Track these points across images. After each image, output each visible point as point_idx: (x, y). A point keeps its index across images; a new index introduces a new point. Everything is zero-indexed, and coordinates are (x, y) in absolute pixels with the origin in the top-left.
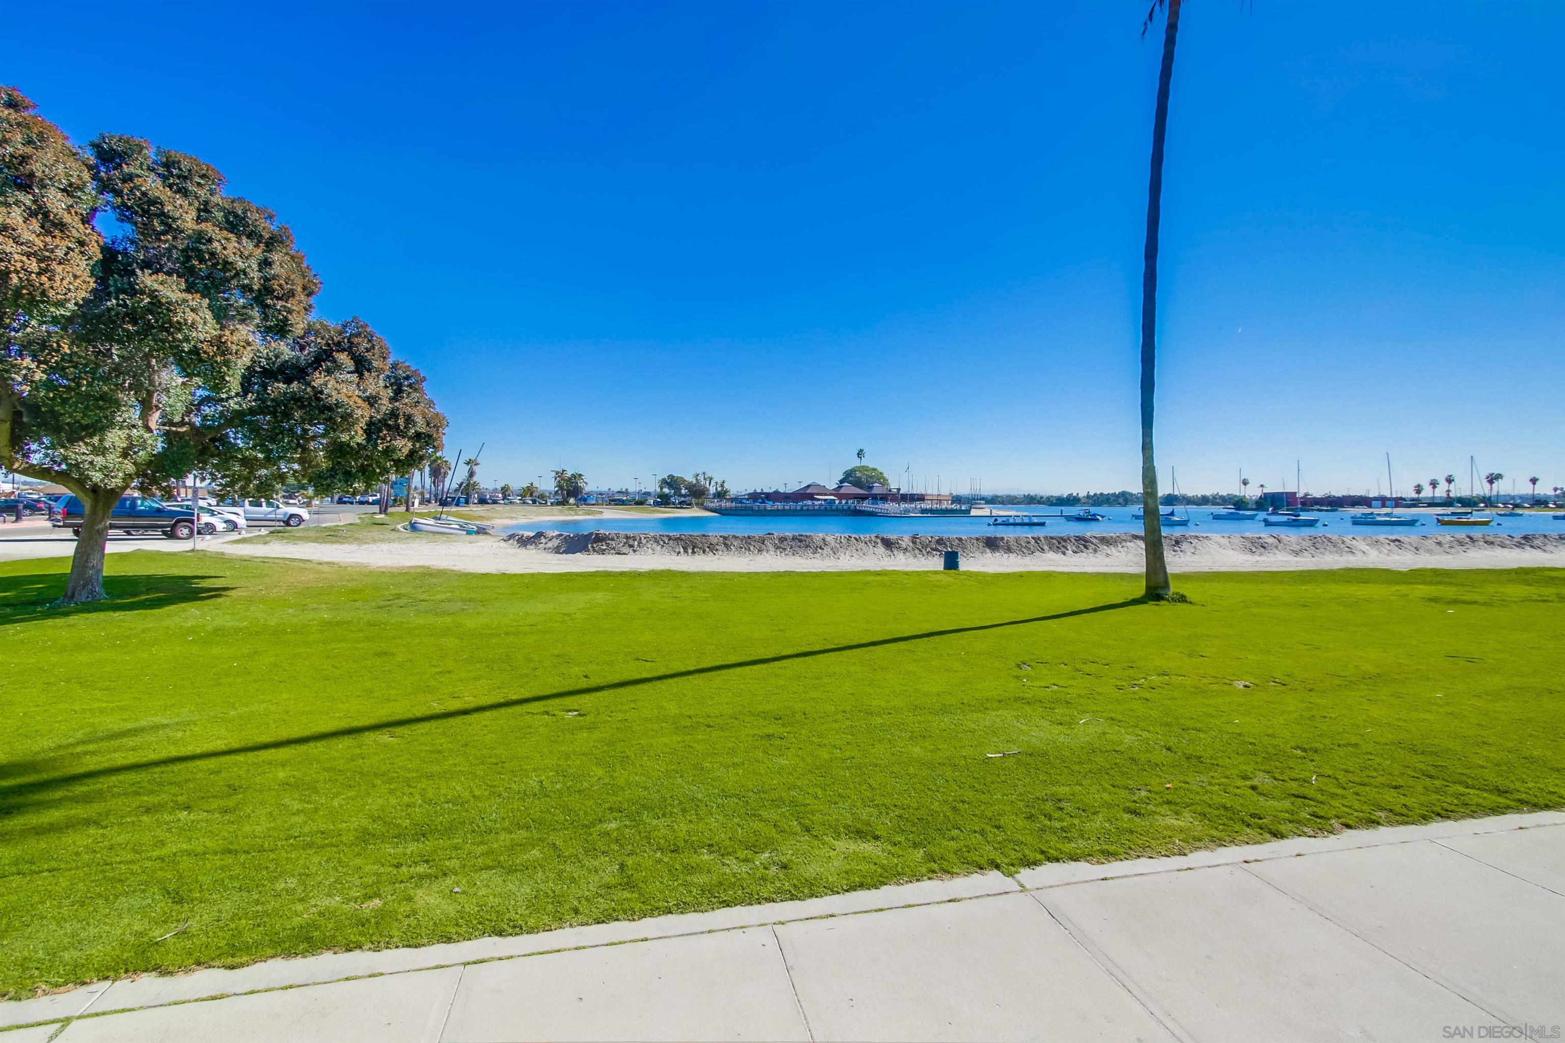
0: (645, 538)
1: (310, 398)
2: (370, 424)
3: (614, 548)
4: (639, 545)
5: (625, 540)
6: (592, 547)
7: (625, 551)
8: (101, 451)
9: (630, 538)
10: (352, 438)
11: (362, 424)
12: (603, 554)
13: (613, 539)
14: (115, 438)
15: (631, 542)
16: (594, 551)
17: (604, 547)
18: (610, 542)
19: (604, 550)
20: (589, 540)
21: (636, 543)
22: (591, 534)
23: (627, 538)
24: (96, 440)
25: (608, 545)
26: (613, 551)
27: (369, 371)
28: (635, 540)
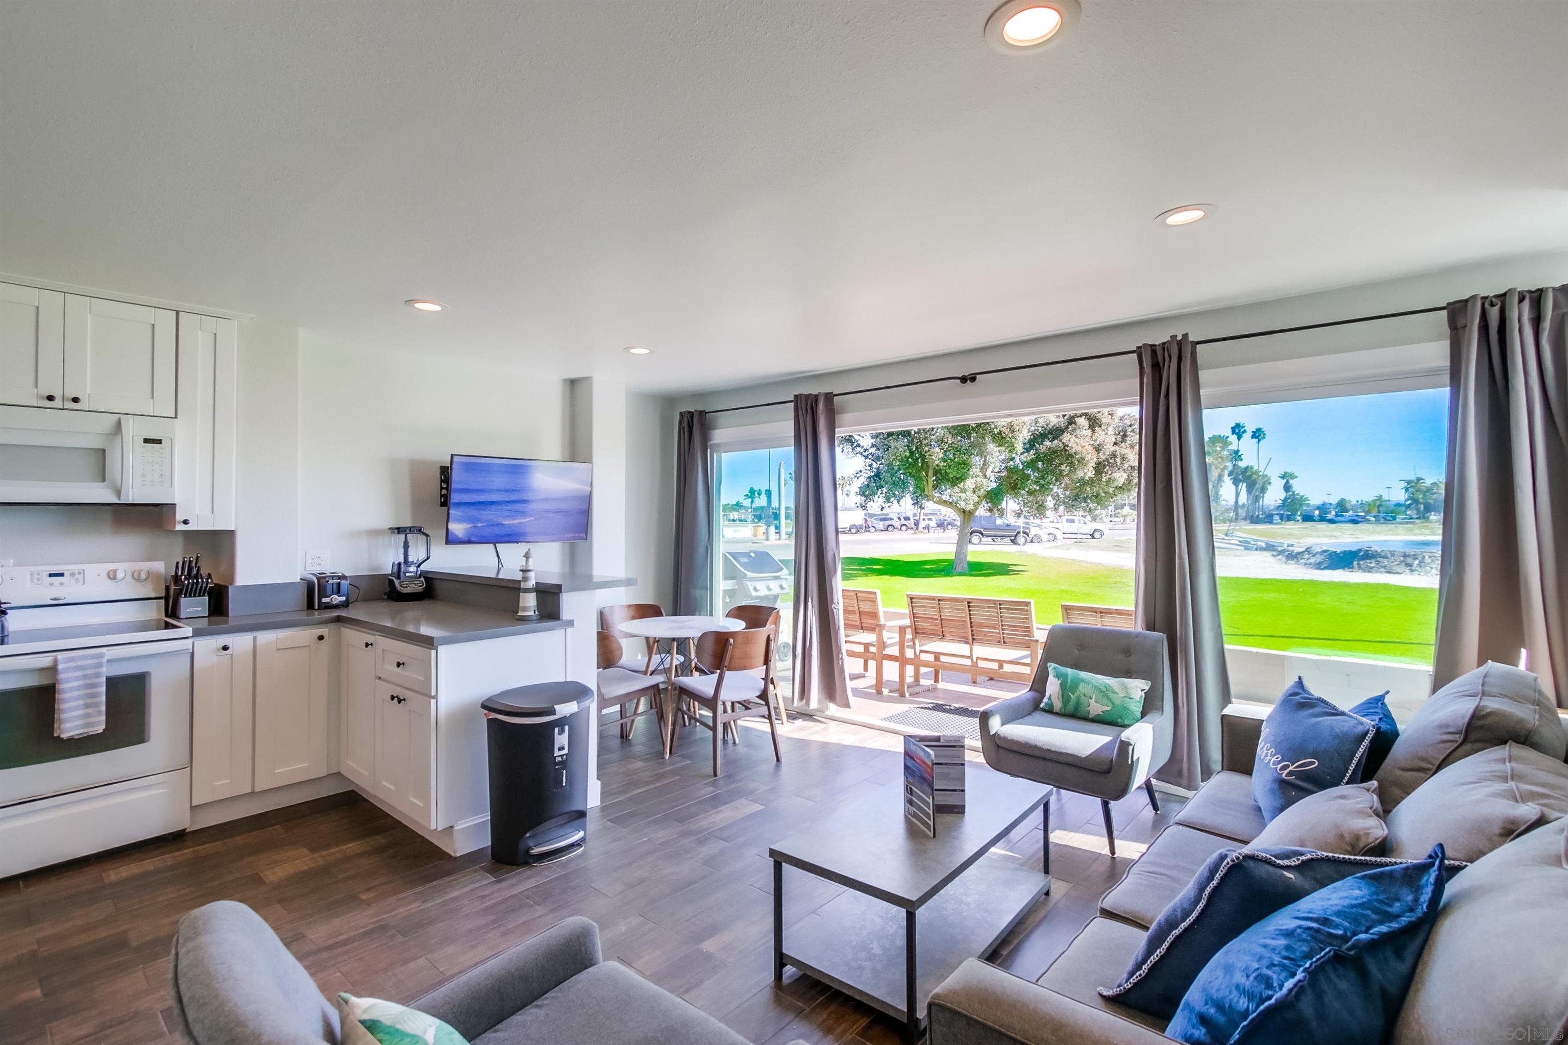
0: (1430, 557)
1: (1061, 450)
2: (1099, 464)
3: (1385, 567)
4: (1419, 565)
5: (1402, 559)
6: (1358, 564)
7: (1398, 570)
8: (964, 491)
9: (1409, 556)
10: (1085, 474)
11: (1092, 464)
12: (1369, 572)
13: (1385, 557)
14: (970, 483)
15: (1409, 561)
16: (1360, 568)
17: (1372, 565)
18: (1381, 559)
19: (1372, 568)
20: (1356, 557)
21: (1416, 562)
22: (1360, 550)
23: (1405, 556)
24: (961, 485)
25: (1378, 563)
26: (1383, 570)
27: (1100, 426)
28: (1416, 559)
